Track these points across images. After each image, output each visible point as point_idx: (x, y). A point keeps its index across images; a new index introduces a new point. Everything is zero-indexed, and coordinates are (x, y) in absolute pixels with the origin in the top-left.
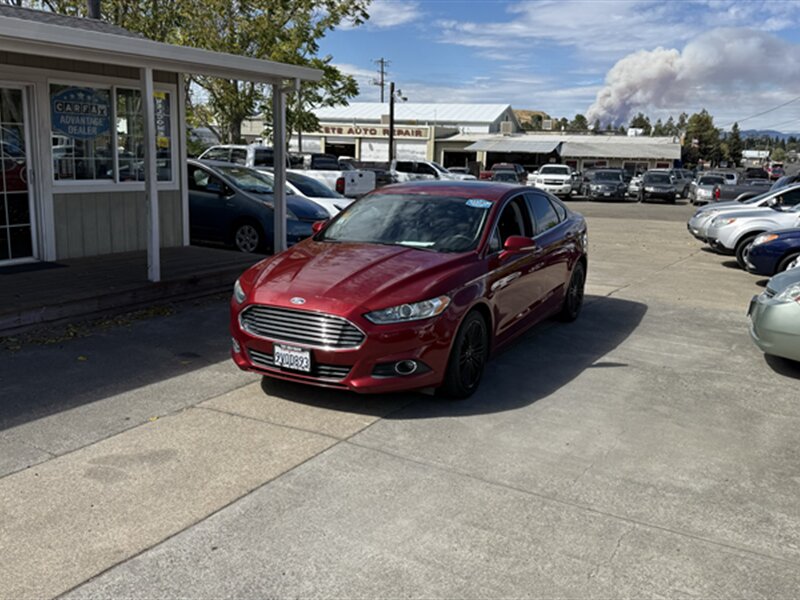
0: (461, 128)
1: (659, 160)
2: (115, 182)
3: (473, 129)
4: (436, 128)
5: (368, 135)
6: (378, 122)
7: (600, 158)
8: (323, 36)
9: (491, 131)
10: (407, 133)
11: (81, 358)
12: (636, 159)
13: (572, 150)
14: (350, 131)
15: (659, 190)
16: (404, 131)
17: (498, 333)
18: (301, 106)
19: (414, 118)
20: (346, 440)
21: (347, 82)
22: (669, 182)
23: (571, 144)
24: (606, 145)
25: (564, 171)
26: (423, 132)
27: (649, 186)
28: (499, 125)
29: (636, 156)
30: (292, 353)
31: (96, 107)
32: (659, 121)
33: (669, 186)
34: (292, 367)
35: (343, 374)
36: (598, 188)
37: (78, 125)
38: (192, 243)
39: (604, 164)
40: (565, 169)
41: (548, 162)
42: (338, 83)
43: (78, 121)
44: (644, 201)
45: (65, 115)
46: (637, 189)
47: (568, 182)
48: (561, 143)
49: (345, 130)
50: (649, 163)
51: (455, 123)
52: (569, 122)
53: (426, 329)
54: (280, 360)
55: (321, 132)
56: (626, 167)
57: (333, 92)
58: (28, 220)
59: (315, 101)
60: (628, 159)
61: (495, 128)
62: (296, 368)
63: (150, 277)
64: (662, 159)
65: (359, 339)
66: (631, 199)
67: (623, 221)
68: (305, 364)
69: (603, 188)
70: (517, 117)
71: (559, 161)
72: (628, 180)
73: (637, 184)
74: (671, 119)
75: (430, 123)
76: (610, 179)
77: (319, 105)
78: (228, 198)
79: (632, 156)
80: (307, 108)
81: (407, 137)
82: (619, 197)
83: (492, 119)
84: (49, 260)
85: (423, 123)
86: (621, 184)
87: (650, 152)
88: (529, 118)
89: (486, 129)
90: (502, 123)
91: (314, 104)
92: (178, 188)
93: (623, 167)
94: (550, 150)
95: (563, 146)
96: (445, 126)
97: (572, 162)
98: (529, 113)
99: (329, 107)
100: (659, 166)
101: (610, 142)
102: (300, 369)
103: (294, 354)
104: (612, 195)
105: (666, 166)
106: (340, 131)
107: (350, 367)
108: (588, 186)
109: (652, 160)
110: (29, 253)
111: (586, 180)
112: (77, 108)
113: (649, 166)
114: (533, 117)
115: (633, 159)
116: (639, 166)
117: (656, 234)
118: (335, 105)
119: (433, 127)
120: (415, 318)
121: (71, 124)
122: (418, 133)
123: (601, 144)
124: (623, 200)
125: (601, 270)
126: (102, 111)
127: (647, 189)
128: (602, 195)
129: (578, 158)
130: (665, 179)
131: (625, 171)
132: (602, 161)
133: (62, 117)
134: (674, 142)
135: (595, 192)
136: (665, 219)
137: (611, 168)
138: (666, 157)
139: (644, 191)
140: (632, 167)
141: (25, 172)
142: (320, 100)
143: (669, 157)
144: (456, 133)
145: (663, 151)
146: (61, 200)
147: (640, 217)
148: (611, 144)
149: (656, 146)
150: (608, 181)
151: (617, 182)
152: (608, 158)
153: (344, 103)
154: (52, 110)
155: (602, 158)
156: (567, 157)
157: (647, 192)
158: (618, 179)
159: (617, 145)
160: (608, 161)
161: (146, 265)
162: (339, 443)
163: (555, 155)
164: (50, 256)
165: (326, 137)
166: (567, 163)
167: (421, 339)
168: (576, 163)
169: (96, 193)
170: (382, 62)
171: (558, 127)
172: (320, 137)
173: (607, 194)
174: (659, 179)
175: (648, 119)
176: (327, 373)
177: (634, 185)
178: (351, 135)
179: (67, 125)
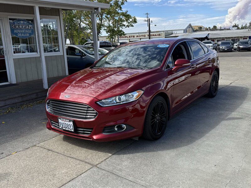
0: (174, 32)
1: (243, 37)
2: (38, 53)
3: (178, 32)
4: (165, 33)
5: (143, 37)
6: (146, 33)
7: (222, 38)
8: (124, 4)
9: (184, 32)
10: (156, 35)
11: (3, 122)
12: (236, 37)
13: (213, 36)
14: (137, 36)
15: (245, 47)
16: (155, 35)
17: (173, 107)
18: (118, 28)
19: (158, 30)
20: (96, 166)
21: (133, 19)
22: (248, 44)
23: (212, 34)
24: (224, 33)
25: (210, 43)
26: (161, 35)
27: (241, 46)
28: (187, 30)
29: (235, 36)
30: (66, 122)
31: (28, 26)
32: (242, 25)
33: (248, 45)
34: (66, 129)
35: (90, 133)
36: (222, 48)
37: (22, 33)
38: (69, 74)
39: (224, 39)
40: (211, 42)
41: (204, 40)
42: (130, 19)
43: (21, 32)
44: (239, 51)
45: (16, 30)
46: (236, 47)
47: (212, 46)
48: (209, 34)
49: (136, 36)
50: (240, 38)
51: (172, 31)
52: (211, 28)
53: (132, 106)
54: (61, 126)
55: (128, 38)
56: (232, 40)
57: (129, 23)
58: (6, 69)
59: (122, 26)
60: (232, 37)
61: (185, 31)
62: (68, 130)
63: (44, 87)
64: (245, 37)
65: (95, 114)
66: (234, 51)
67: (233, 58)
68: (71, 128)
69: (225, 47)
70: (193, 28)
71: (208, 39)
72: (233, 44)
73: (236, 46)
74: (246, 24)
75: (163, 31)
76: (227, 44)
77: (124, 27)
78: (84, 57)
79: (234, 36)
80: (121, 29)
81: (156, 37)
82: (230, 50)
83: (185, 28)
84: (14, 83)
85: (161, 32)
86: (230, 46)
87: (240, 35)
88: (198, 28)
89: (183, 32)
90: (188, 29)
91: (122, 27)
92: (62, 54)
93: (231, 40)
94: (205, 36)
95: (210, 35)
96: (168, 32)
97: (213, 40)
98: (197, 26)
99: (128, 28)
100: (244, 39)
101: (225, 32)
102: (70, 130)
103: (67, 123)
104: (228, 50)
105: (247, 39)
106: (134, 37)
107: (92, 129)
108: (219, 47)
109: (241, 37)
110: (7, 81)
111: (218, 45)
112: (21, 27)
113: (240, 39)
114: (199, 28)
115: (234, 37)
116: (236, 40)
117: (245, 61)
118: (130, 27)
119: (164, 33)
120: (124, 103)
121: (18, 33)
122: (159, 35)
123: (223, 33)
124: (231, 51)
125: (226, 74)
126: (31, 28)
127: (240, 47)
128: (224, 50)
129: (215, 38)
130: (247, 43)
131: (232, 41)
132: (223, 39)
133: (15, 30)
134: (249, 31)
135: (222, 49)
136: (248, 56)
137: (227, 41)
138: (246, 36)
139: (239, 48)
140: (234, 40)
141: (3, 51)
142: (124, 25)
143: (247, 36)
144: (172, 34)
145: (245, 34)
146: (16, 61)
147: (239, 56)
148: (226, 33)
149: (242, 32)
150: (225, 45)
151: (230, 45)
152: (225, 38)
153: (132, 26)
154: (11, 28)
155: (224, 38)
156: (211, 38)
157: (240, 48)
158: (230, 44)
159: (228, 33)
160: (225, 39)
161: (43, 83)
162: (93, 167)
163: (206, 38)
164: (14, 81)
165: (129, 39)
166: (211, 40)
167: (130, 112)
168: (214, 40)
169: (30, 58)
170: (147, 14)
171: (207, 30)
172: (128, 39)
173: (226, 49)
174: (244, 43)
175: (238, 25)
176: (82, 132)
177: (235, 46)
178: (137, 38)
179: (17, 33)
